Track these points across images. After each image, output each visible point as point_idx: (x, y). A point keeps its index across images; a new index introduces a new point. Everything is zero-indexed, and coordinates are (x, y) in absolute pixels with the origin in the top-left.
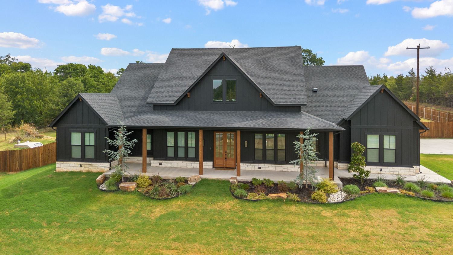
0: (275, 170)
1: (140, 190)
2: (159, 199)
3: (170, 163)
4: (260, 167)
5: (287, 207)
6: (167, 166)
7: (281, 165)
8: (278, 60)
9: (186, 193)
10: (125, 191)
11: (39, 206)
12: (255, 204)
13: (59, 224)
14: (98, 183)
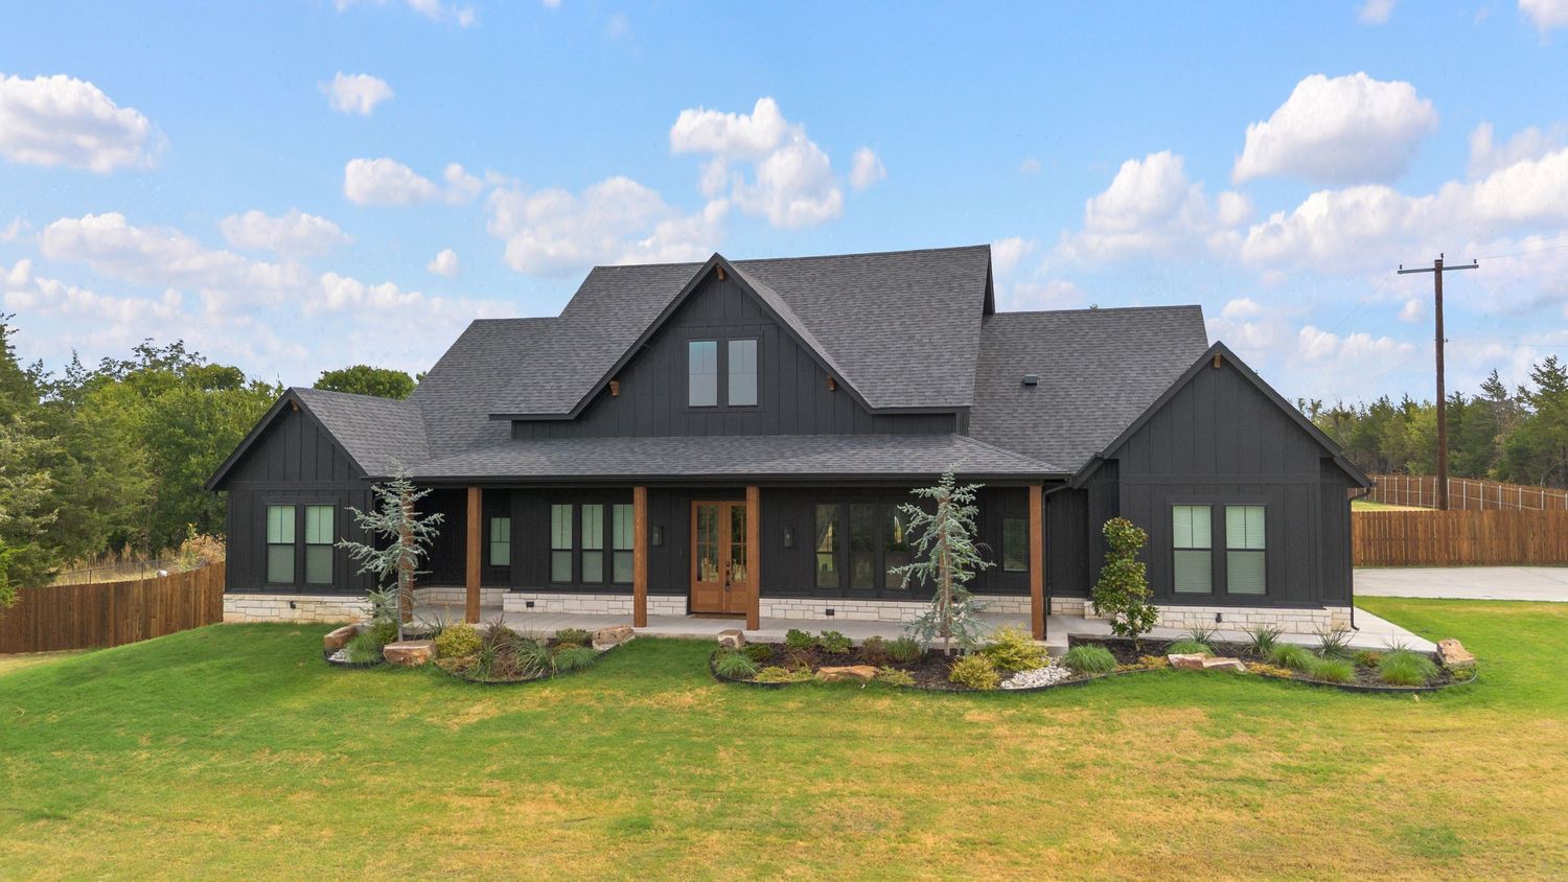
0: (875, 617)
1: (442, 662)
2: (490, 684)
3: (558, 600)
4: (832, 608)
5: (866, 701)
6: (549, 610)
7: (894, 604)
8: (910, 286)
9: (574, 669)
10: (400, 665)
11: (145, 702)
12: (772, 694)
13: (184, 740)
14: (327, 646)
